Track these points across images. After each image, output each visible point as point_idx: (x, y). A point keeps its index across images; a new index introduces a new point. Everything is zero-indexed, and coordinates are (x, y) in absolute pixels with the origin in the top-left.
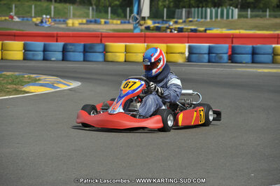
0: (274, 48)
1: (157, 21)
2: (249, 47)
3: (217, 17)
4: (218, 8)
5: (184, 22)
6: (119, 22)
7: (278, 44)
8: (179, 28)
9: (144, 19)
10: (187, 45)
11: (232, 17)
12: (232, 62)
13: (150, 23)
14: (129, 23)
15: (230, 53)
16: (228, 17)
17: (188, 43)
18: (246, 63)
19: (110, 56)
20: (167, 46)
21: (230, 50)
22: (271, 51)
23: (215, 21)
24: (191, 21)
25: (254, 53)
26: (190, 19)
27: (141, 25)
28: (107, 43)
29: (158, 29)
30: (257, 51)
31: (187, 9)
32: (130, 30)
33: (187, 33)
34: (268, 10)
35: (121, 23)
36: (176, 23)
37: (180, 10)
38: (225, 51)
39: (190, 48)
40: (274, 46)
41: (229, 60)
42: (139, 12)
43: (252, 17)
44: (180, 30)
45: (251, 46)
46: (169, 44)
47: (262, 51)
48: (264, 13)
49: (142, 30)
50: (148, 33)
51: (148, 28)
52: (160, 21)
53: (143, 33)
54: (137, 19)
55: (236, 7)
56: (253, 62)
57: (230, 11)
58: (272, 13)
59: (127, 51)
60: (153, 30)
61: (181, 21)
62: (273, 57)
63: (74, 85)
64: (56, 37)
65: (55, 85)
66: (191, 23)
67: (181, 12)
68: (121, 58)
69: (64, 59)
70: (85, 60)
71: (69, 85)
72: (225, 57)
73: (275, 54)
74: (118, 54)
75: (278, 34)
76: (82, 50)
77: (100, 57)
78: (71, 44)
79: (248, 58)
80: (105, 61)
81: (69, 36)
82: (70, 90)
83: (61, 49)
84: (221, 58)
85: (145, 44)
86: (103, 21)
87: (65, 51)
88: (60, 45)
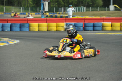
0: (102, 24)
1: (51, 13)
2: (92, 24)
3: (77, 11)
4: (77, 7)
5: (63, 13)
6: (34, 14)
7: (104, 22)
8: (61, 16)
9: (46, 12)
10: (65, 23)
11: (83, 11)
12: (85, 30)
13: (48, 14)
14: (39, 14)
15: (84, 26)
16: (81, 11)
18: (91, 31)
19: (32, 29)
21: (84, 25)
22: (101, 25)
23: (76, 13)
24: (66, 13)
25: (94, 26)
26: (65, 12)
27: (45, 15)
28: (30, 23)
29: (52, 16)
30: (95, 25)
31: (64, 8)
32: (40, 17)
33: (65, 18)
34: (98, 8)
35: (35, 14)
36: (59, 14)
37: (61, 8)
38: (82, 26)
39: (66, 25)
40: (102, 23)
41: (83, 29)
42: (44, 9)
43: (92, 11)
44: (61, 17)
45: (92, 23)
46: (57, 23)
47: (97, 25)
48: (97, 9)
49: (45, 17)
50: (48, 18)
51: (47, 16)
52: (52, 13)
53: (46, 18)
54: (43, 12)
55: (85, 7)
56: (94, 30)
57: (82, 8)
58: (100, 9)
59: (39, 26)
60: (49, 17)
61: (61, 13)
62: (102, 28)
63: (17, 41)
64: (7, 21)
65: (8, 42)
66: (66, 14)
67: (61, 9)
68: (36, 29)
69: (11, 30)
70: (20, 31)
71: (15, 42)
72: (82, 28)
73: (103, 26)
74: (35, 28)
75: (104, 18)
76: (19, 26)
77: (27, 29)
78: (14, 24)
79: (91, 28)
80: (29, 31)
81: (13, 21)
82: (15, 44)
83: (10, 26)
84: (80, 28)
85: (47, 23)
86: (27, 13)
87: (11, 27)
88: (9, 24)
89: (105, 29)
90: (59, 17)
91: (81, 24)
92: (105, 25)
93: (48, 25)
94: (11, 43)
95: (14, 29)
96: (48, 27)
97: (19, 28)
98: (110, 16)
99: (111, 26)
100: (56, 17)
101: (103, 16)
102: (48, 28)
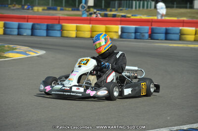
0: (181, 30)
2: (163, 29)
3: (139, 7)
5: (117, 10)
6: (70, 9)
7: (183, 26)
8: (113, 14)
9: (89, 7)
10: (120, 26)
11: (150, 8)
12: (152, 39)
14: (78, 10)
15: (150, 33)
16: (147, 7)
17: (121, 25)
18: (161, 40)
19: (65, 33)
20: (106, 27)
21: (150, 31)
22: (178, 31)
23: (139, 10)
25: (167, 33)
26: (121, 8)
27: (87, 12)
28: (63, 24)
30: (169, 32)
31: (119, 2)
33: (120, 18)
34: (175, 3)
35: (72, 10)
36: (111, 11)
38: (146, 31)
39: (122, 29)
40: (181, 28)
41: (149, 37)
42: (86, 2)
44: (114, 16)
45: (164, 28)
46: (107, 26)
47: (172, 32)
48: (173, 5)
49: (88, 16)
51: (91, 14)
52: (100, 9)
53: (89, 17)
54: (85, 7)
55: (153, 1)
56: (166, 39)
57: (149, 3)
58: (178, 5)
59: (77, 30)
61: (114, 9)
62: (180, 36)
63: (41, 53)
64: (27, 19)
65: (27, 53)
66: (122, 11)
67: (115, 3)
68: (73, 34)
69: (32, 34)
70: (47, 35)
71: (37, 53)
72: (147, 35)
73: (181, 34)
74: (71, 32)
75: (184, 20)
76: (46, 28)
77: (58, 34)
78: (38, 24)
79: (163, 36)
80: (62, 36)
81: (37, 19)
82: (38, 56)
83: (30, 27)
84: (143, 36)
85: (91, 25)
86: (59, 8)
87: (33, 29)
88: (30, 24)
89: (185, 37)
90: (110, 17)
91: (146, 28)
92: (185, 32)
93: (92, 28)
94: (33, 54)
95: (38, 32)
96: (92, 31)
97: (45, 32)
98: (194, 17)
99: (196, 34)
100: (106, 15)
101: (182, 17)
102: (91, 34)
